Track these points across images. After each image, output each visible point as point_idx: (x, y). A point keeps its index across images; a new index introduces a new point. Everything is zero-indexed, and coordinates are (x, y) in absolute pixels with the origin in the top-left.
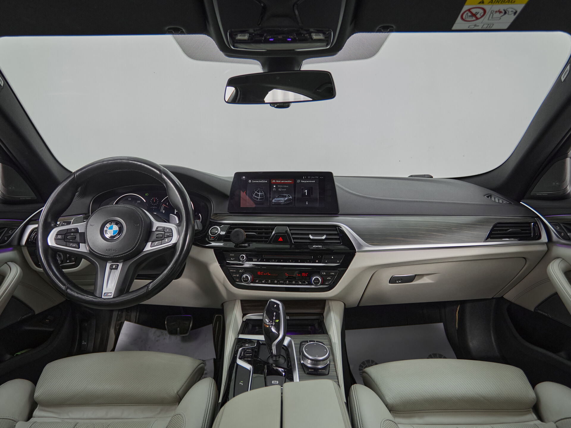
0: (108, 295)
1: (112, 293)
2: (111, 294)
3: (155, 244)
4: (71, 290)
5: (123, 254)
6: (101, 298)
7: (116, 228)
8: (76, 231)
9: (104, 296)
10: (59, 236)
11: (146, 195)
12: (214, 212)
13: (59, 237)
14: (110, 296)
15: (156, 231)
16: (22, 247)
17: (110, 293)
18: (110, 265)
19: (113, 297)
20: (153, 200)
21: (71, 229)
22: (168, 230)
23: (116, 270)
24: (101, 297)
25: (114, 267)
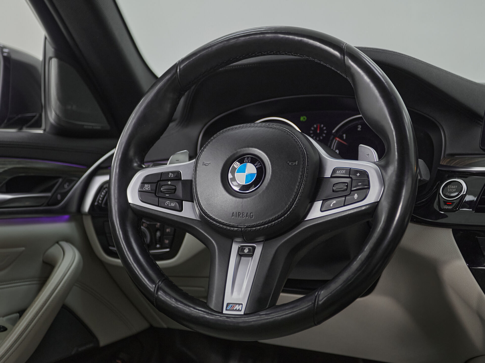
0: (235, 309)
1: (242, 304)
2: (241, 306)
3: (331, 205)
4: (165, 292)
5: (265, 223)
6: (222, 313)
7: (251, 169)
8: (176, 176)
9: (226, 310)
10: (146, 185)
11: (302, 119)
12: (448, 152)
13: (147, 187)
14: (239, 310)
15: (332, 177)
16: (84, 217)
17: (239, 304)
18: (239, 248)
19: (245, 314)
20: (316, 129)
21: (168, 173)
22: (358, 174)
23: (251, 258)
24: (220, 311)
25: (246, 251)
